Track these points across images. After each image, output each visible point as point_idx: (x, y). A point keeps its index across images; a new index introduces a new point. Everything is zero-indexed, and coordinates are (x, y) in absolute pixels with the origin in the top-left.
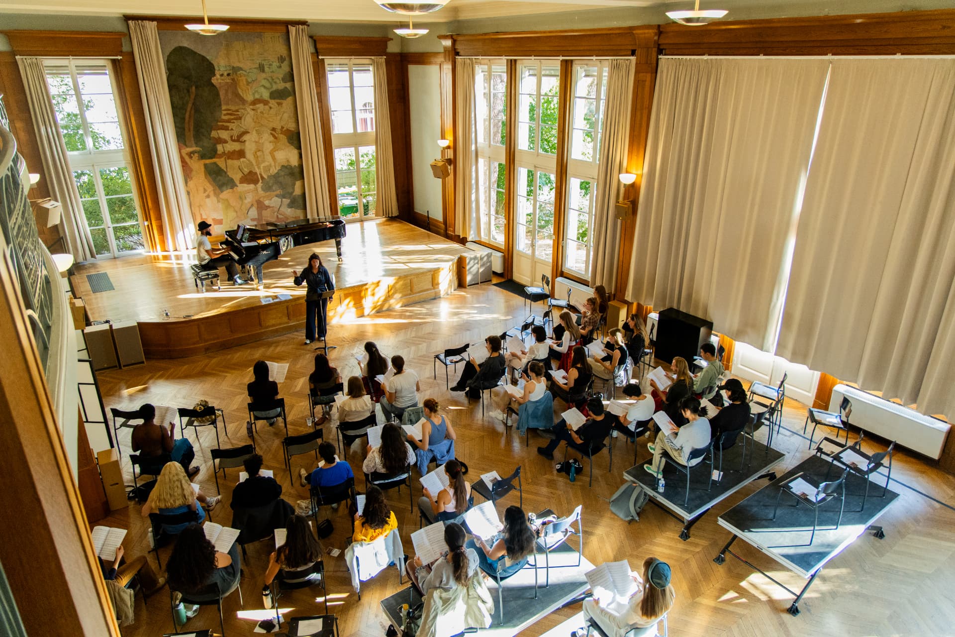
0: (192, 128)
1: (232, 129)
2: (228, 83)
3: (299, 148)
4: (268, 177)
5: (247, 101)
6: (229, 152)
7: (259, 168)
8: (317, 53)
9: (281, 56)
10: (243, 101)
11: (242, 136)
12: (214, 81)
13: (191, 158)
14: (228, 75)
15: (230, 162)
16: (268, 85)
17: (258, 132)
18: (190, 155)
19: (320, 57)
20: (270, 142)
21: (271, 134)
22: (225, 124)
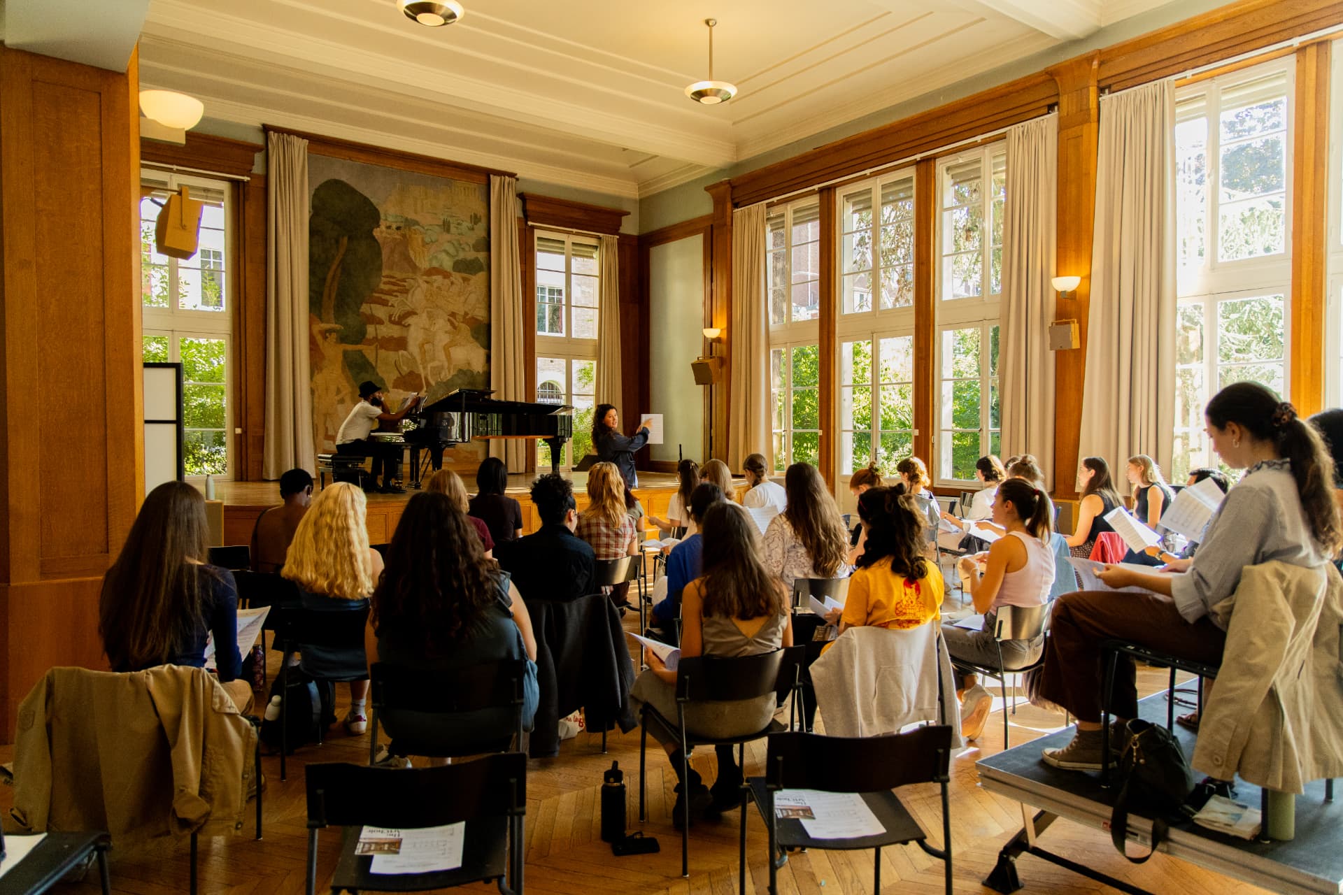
0: (334, 295)
1: (392, 306)
2: (396, 239)
3: (488, 347)
4: (437, 383)
5: (420, 269)
6: (383, 337)
7: (424, 368)
8: (526, 216)
9: (476, 216)
10: (414, 268)
11: (407, 317)
12: (376, 233)
13: (325, 338)
14: (398, 228)
15: (382, 353)
16: (452, 251)
17: (431, 317)
18: (325, 334)
19: (530, 223)
20: (446, 332)
21: (449, 320)
22: (384, 297)
